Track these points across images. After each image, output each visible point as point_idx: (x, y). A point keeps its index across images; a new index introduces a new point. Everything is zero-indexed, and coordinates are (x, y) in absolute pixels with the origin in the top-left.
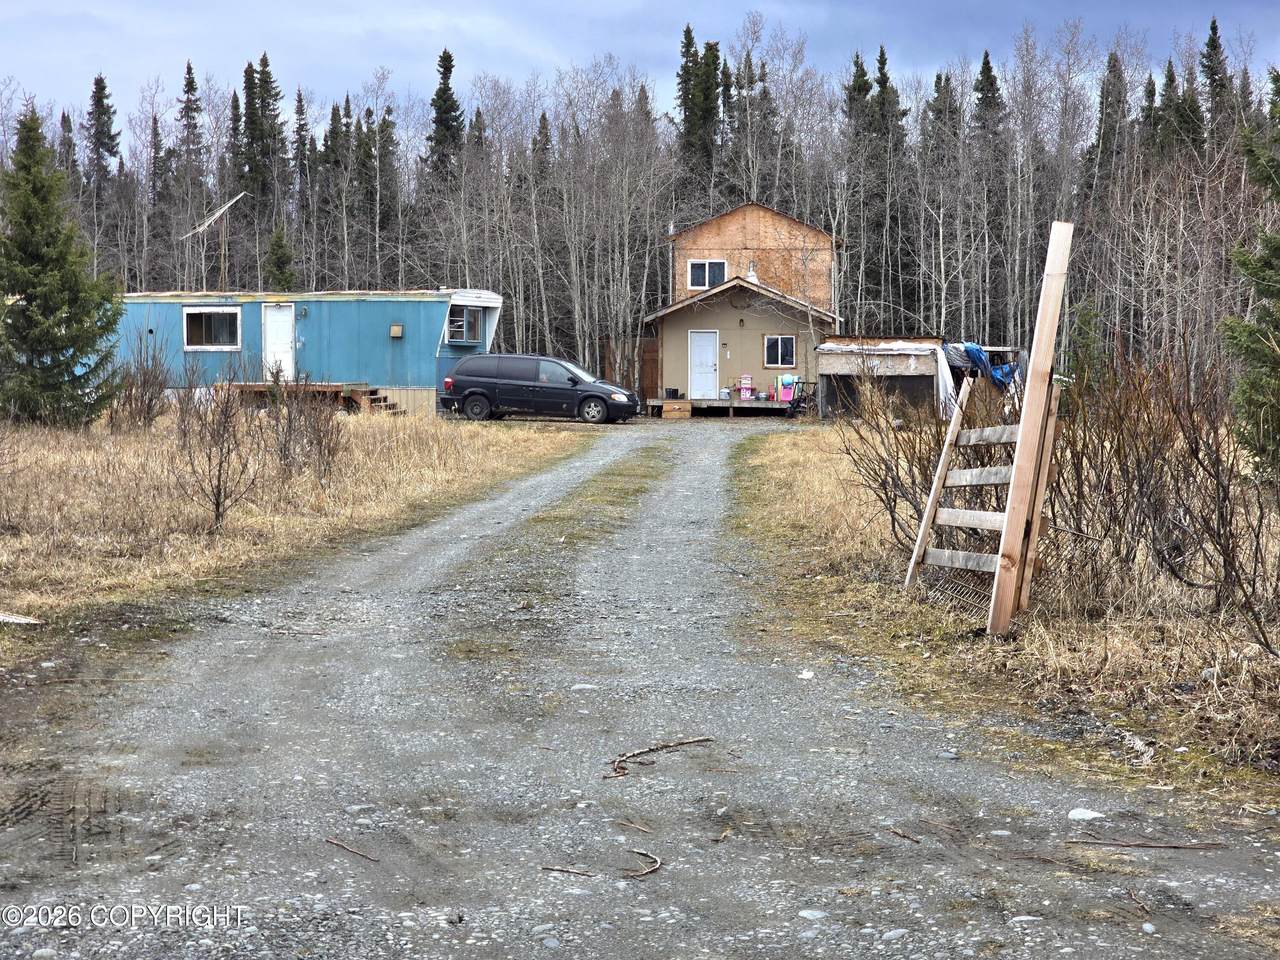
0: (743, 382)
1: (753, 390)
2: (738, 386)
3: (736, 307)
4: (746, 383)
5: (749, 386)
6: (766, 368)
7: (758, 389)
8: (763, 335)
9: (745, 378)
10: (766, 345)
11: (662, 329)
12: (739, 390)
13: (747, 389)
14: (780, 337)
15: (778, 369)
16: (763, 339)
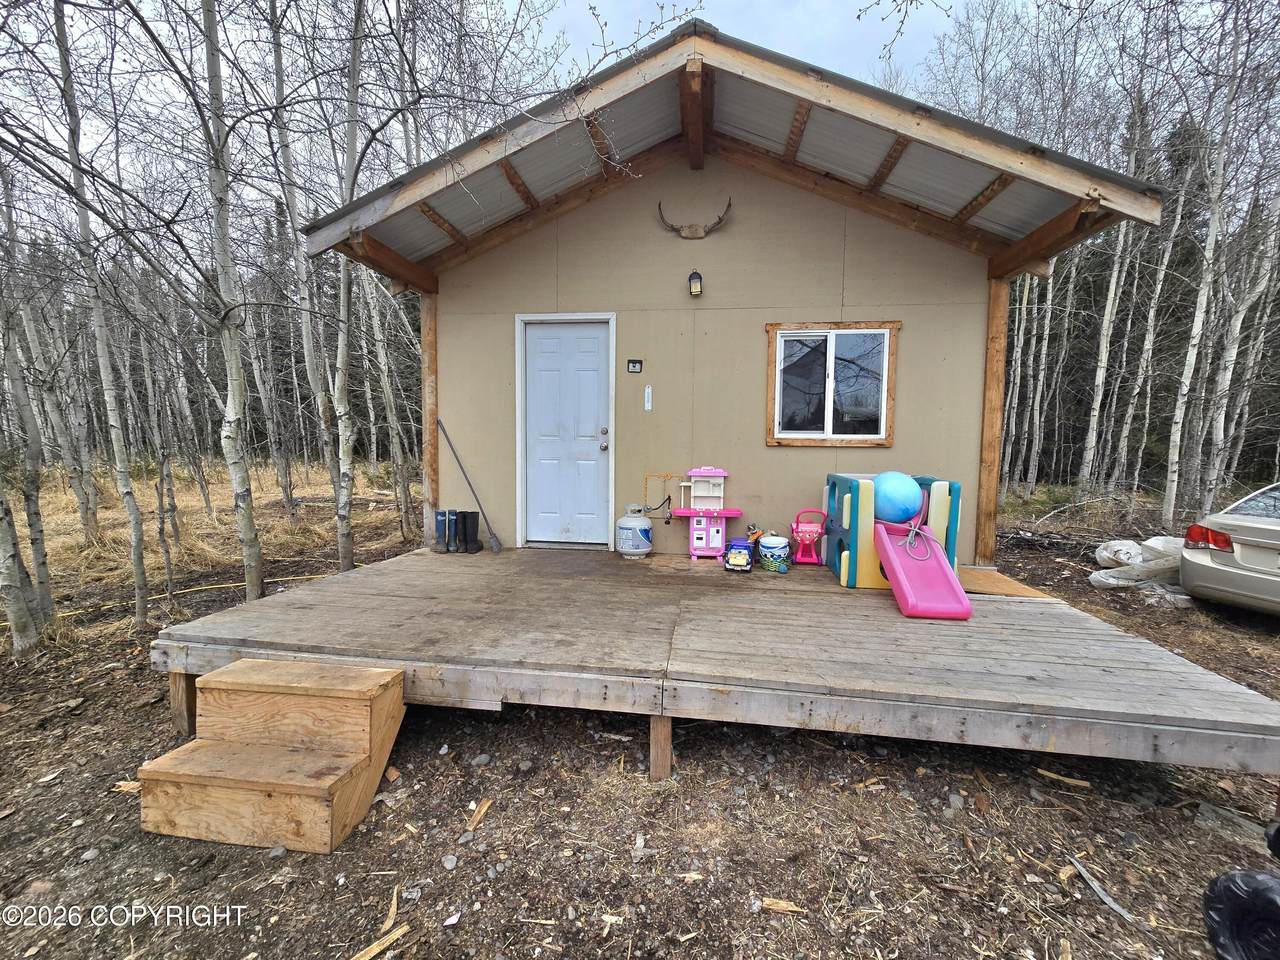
0: (697, 490)
1: (730, 520)
2: (679, 505)
3: (676, 230)
4: (707, 497)
5: (717, 507)
6: (780, 444)
7: (752, 514)
8: (770, 328)
9: (706, 479)
10: (780, 366)
11: (434, 313)
12: (685, 520)
13: (710, 516)
14: (832, 335)
15: (821, 446)
16: (771, 343)
